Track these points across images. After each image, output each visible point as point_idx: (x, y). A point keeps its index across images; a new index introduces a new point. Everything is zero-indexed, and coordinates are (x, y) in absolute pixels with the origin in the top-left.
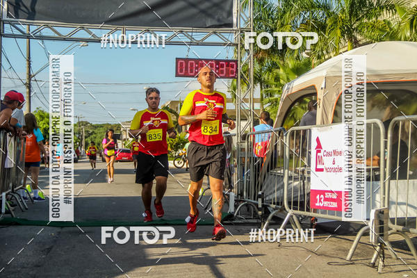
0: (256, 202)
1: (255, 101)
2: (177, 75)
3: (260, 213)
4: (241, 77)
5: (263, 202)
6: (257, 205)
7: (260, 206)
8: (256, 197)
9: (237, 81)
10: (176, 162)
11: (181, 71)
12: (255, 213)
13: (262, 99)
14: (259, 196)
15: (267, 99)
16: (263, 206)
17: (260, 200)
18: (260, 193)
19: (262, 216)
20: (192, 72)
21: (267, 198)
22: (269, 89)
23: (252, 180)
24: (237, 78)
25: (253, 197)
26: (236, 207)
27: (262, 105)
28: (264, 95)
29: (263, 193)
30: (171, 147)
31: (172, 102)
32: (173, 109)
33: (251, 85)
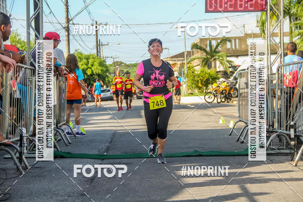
0: (288, 132)
1: (285, 35)
2: (207, 11)
3: (293, 143)
4: (271, 10)
5: (295, 132)
6: (289, 135)
7: (292, 136)
8: (289, 127)
9: (267, 14)
10: (207, 97)
11: (211, 7)
12: (288, 144)
13: (291, 32)
14: (291, 127)
15: (297, 32)
16: (296, 136)
17: (292, 131)
18: (292, 123)
19: (294, 145)
20: (221, 7)
21: (300, 129)
22: (299, 22)
23: (283, 111)
24: (267, 11)
25: (285, 128)
26: (268, 138)
27: (292, 38)
28: (293, 29)
29: (295, 124)
30: (202, 83)
31: (201, 40)
32: (203, 46)
33: (281, 17)
